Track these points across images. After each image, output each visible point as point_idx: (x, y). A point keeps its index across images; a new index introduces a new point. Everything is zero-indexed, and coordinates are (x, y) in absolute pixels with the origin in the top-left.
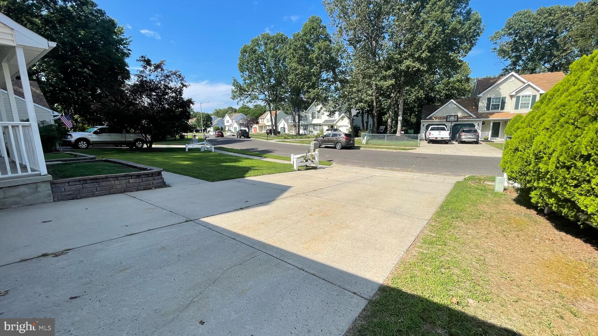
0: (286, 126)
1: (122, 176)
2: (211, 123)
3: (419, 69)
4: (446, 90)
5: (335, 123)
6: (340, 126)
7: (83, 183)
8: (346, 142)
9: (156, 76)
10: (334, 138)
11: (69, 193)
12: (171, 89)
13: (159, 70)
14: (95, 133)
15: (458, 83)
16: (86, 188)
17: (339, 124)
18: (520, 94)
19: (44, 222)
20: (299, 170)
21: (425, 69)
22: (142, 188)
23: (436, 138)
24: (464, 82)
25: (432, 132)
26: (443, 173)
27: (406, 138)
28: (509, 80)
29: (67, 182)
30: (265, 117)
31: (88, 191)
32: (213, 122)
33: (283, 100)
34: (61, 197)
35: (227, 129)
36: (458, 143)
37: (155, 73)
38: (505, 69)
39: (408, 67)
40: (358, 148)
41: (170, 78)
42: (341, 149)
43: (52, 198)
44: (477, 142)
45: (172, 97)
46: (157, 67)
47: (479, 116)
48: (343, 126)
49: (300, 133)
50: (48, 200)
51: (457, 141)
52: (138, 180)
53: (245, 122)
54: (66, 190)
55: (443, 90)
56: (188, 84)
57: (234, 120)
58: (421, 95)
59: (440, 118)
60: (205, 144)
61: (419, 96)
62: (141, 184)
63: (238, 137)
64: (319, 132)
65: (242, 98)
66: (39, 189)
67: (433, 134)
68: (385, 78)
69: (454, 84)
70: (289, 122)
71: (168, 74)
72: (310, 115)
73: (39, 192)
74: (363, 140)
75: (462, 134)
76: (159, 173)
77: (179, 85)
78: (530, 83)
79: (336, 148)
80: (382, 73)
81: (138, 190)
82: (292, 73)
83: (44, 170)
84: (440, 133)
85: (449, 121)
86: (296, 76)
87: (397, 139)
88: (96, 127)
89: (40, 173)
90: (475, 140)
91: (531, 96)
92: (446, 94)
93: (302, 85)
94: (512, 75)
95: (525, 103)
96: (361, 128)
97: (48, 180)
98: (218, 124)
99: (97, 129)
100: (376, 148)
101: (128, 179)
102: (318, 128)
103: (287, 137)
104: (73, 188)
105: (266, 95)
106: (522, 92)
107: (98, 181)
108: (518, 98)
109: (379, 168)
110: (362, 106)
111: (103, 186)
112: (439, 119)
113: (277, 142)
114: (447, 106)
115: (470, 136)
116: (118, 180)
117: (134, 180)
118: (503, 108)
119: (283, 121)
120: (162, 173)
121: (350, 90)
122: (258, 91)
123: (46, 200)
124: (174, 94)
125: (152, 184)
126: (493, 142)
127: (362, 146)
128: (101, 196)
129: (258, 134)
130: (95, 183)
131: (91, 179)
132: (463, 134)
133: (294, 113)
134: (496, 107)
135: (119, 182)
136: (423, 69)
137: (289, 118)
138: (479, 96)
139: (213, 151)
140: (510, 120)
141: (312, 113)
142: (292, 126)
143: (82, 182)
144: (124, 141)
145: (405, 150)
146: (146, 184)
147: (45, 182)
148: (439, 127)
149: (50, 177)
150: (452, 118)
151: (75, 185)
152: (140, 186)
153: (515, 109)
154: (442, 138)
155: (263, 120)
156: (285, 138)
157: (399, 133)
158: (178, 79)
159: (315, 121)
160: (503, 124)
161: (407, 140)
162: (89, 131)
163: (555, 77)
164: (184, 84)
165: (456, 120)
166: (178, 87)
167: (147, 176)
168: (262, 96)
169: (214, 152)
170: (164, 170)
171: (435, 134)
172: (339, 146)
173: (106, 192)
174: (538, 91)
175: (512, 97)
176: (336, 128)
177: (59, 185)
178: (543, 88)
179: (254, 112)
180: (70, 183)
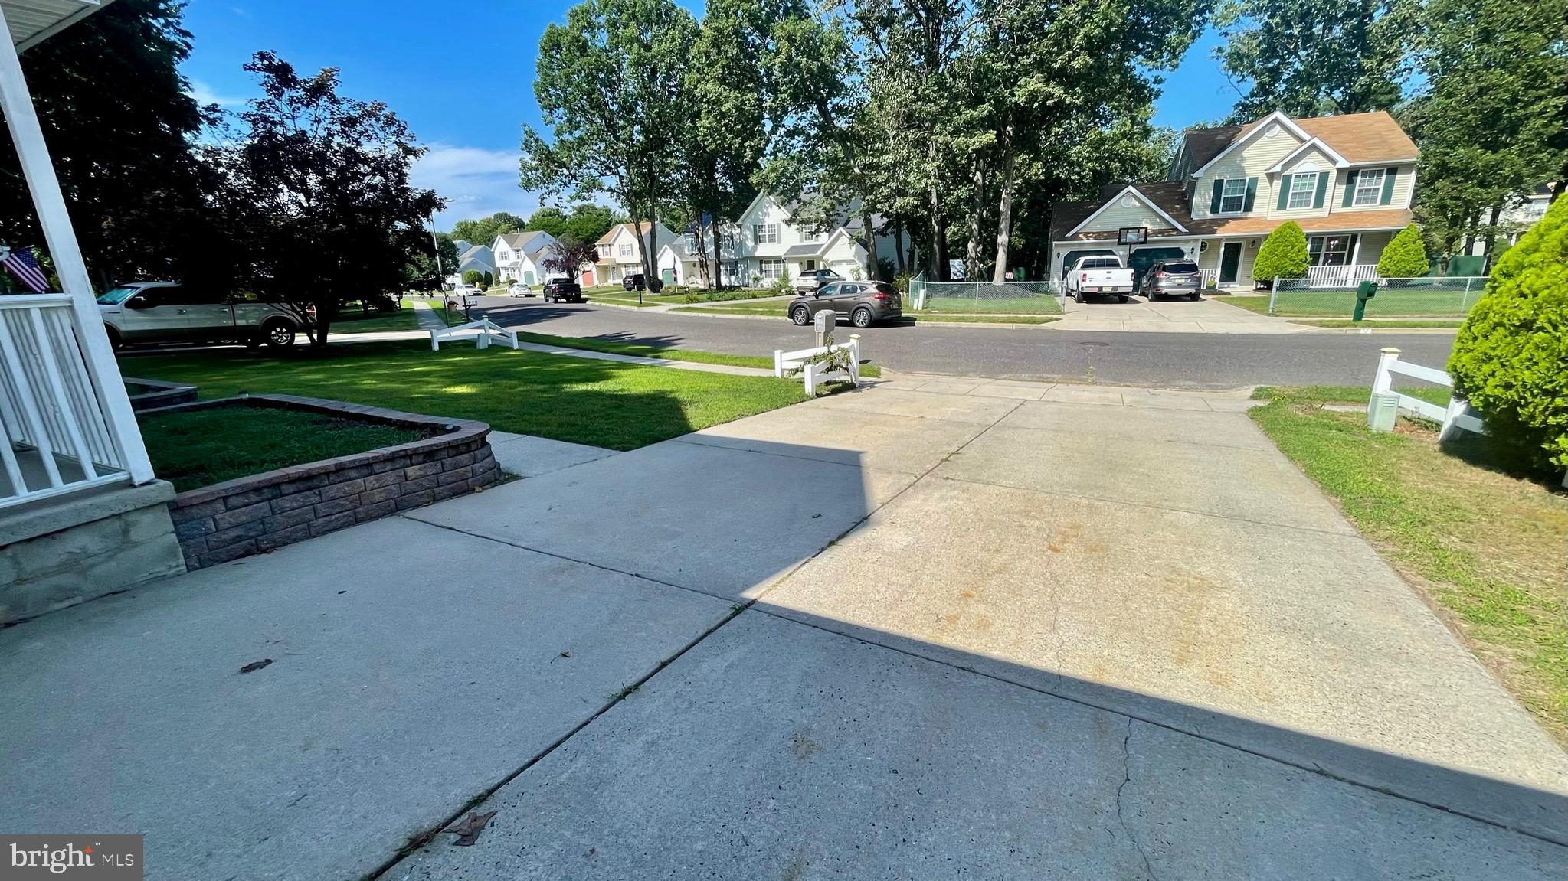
0: (679, 267)
1: (384, 461)
2: (456, 263)
3: (1060, 103)
4: (1097, 160)
5: (818, 253)
6: (832, 263)
7: (269, 496)
8: (882, 307)
9: (315, 121)
10: (849, 298)
11: (233, 534)
12: (366, 161)
13: (324, 101)
14: (132, 304)
15: (1124, 143)
16: (283, 510)
17: (830, 256)
18: (1293, 170)
19: (247, 669)
20: (819, 396)
21: (1078, 102)
22: (445, 493)
23: (1100, 288)
24: (1137, 138)
25: (1090, 272)
26: (1177, 383)
27: (1020, 290)
28: (1267, 134)
29: (220, 498)
30: (614, 241)
31: (291, 521)
32: (460, 258)
33: (666, 191)
34: (210, 550)
35: (503, 278)
36: (1150, 300)
37: (311, 110)
38: (1243, 105)
39: (1033, 96)
40: (910, 322)
41: (359, 128)
42: (868, 327)
43: (182, 561)
44: (1194, 297)
45: (373, 188)
46: (318, 90)
47: (1195, 228)
48: (840, 262)
49: (723, 284)
50: (170, 568)
51: (1143, 294)
52: (431, 468)
53: (560, 257)
54: (222, 525)
55: (1089, 160)
56: (422, 147)
57: (522, 252)
58: (1036, 174)
59: (1098, 235)
60: (487, 327)
61: (1031, 176)
62: (442, 478)
63: (547, 300)
64: (777, 280)
65: (551, 187)
66: (135, 535)
67: (1091, 279)
68: (970, 127)
69: (1115, 144)
70: (686, 252)
71: (352, 113)
72: (749, 234)
73: (135, 544)
74: (916, 300)
75: (1161, 276)
76: (481, 441)
77: (391, 150)
78: (1316, 141)
79: (854, 325)
80: (960, 114)
81: (435, 499)
82: (709, 112)
83: (141, 467)
84: (1109, 275)
85: (1125, 243)
86: (718, 121)
87: (997, 293)
88: (133, 288)
89: (131, 479)
90: (1193, 290)
91: (1318, 174)
92: (1094, 171)
93: (737, 146)
94: (1276, 121)
95: (1303, 193)
96: (897, 266)
97: (162, 499)
98: (473, 263)
99: (136, 292)
100: (958, 320)
101: (403, 467)
102: (773, 269)
103: (692, 296)
104: (243, 515)
105: (621, 178)
106: (1296, 166)
107: (315, 482)
108: (1287, 180)
109: (1005, 376)
110: (908, 204)
111: (332, 499)
112: (1095, 238)
113: (675, 313)
114: (1118, 203)
115: (1183, 281)
116: (371, 474)
117: (420, 469)
118: (1249, 208)
119: (669, 250)
120: (489, 438)
121: (875, 160)
122: (596, 166)
123: (161, 569)
124: (378, 179)
125: (470, 475)
126: (1229, 293)
127: (920, 317)
128: (333, 534)
129: (599, 290)
130: (307, 493)
131: (292, 481)
132: (1163, 275)
133: (700, 228)
134: (1233, 204)
135: (377, 480)
136: (1071, 102)
137: (686, 240)
138: (1195, 175)
139: (516, 346)
140: (1266, 237)
141: (755, 226)
142: (694, 265)
143: (267, 493)
144: (231, 327)
145: (1034, 322)
146: (454, 479)
147: (152, 506)
148: (1104, 260)
149: (165, 489)
150: (1131, 237)
151: (246, 505)
152: (439, 486)
153: (1278, 209)
154: (1115, 288)
155: (607, 249)
156: (691, 300)
157: (1002, 277)
158: (388, 130)
159: (764, 250)
160: (1247, 248)
161: (1021, 296)
162: (108, 300)
163: (1370, 125)
164: (410, 145)
165: (1142, 239)
166: (389, 157)
167: (454, 452)
168: (611, 181)
169: (517, 350)
170: (494, 427)
171: (1099, 279)
172: (861, 318)
173: (344, 516)
174: (1334, 162)
175: (1271, 177)
176: (821, 268)
177: (194, 511)
178: (1344, 153)
179: (576, 226)
180: (231, 499)
